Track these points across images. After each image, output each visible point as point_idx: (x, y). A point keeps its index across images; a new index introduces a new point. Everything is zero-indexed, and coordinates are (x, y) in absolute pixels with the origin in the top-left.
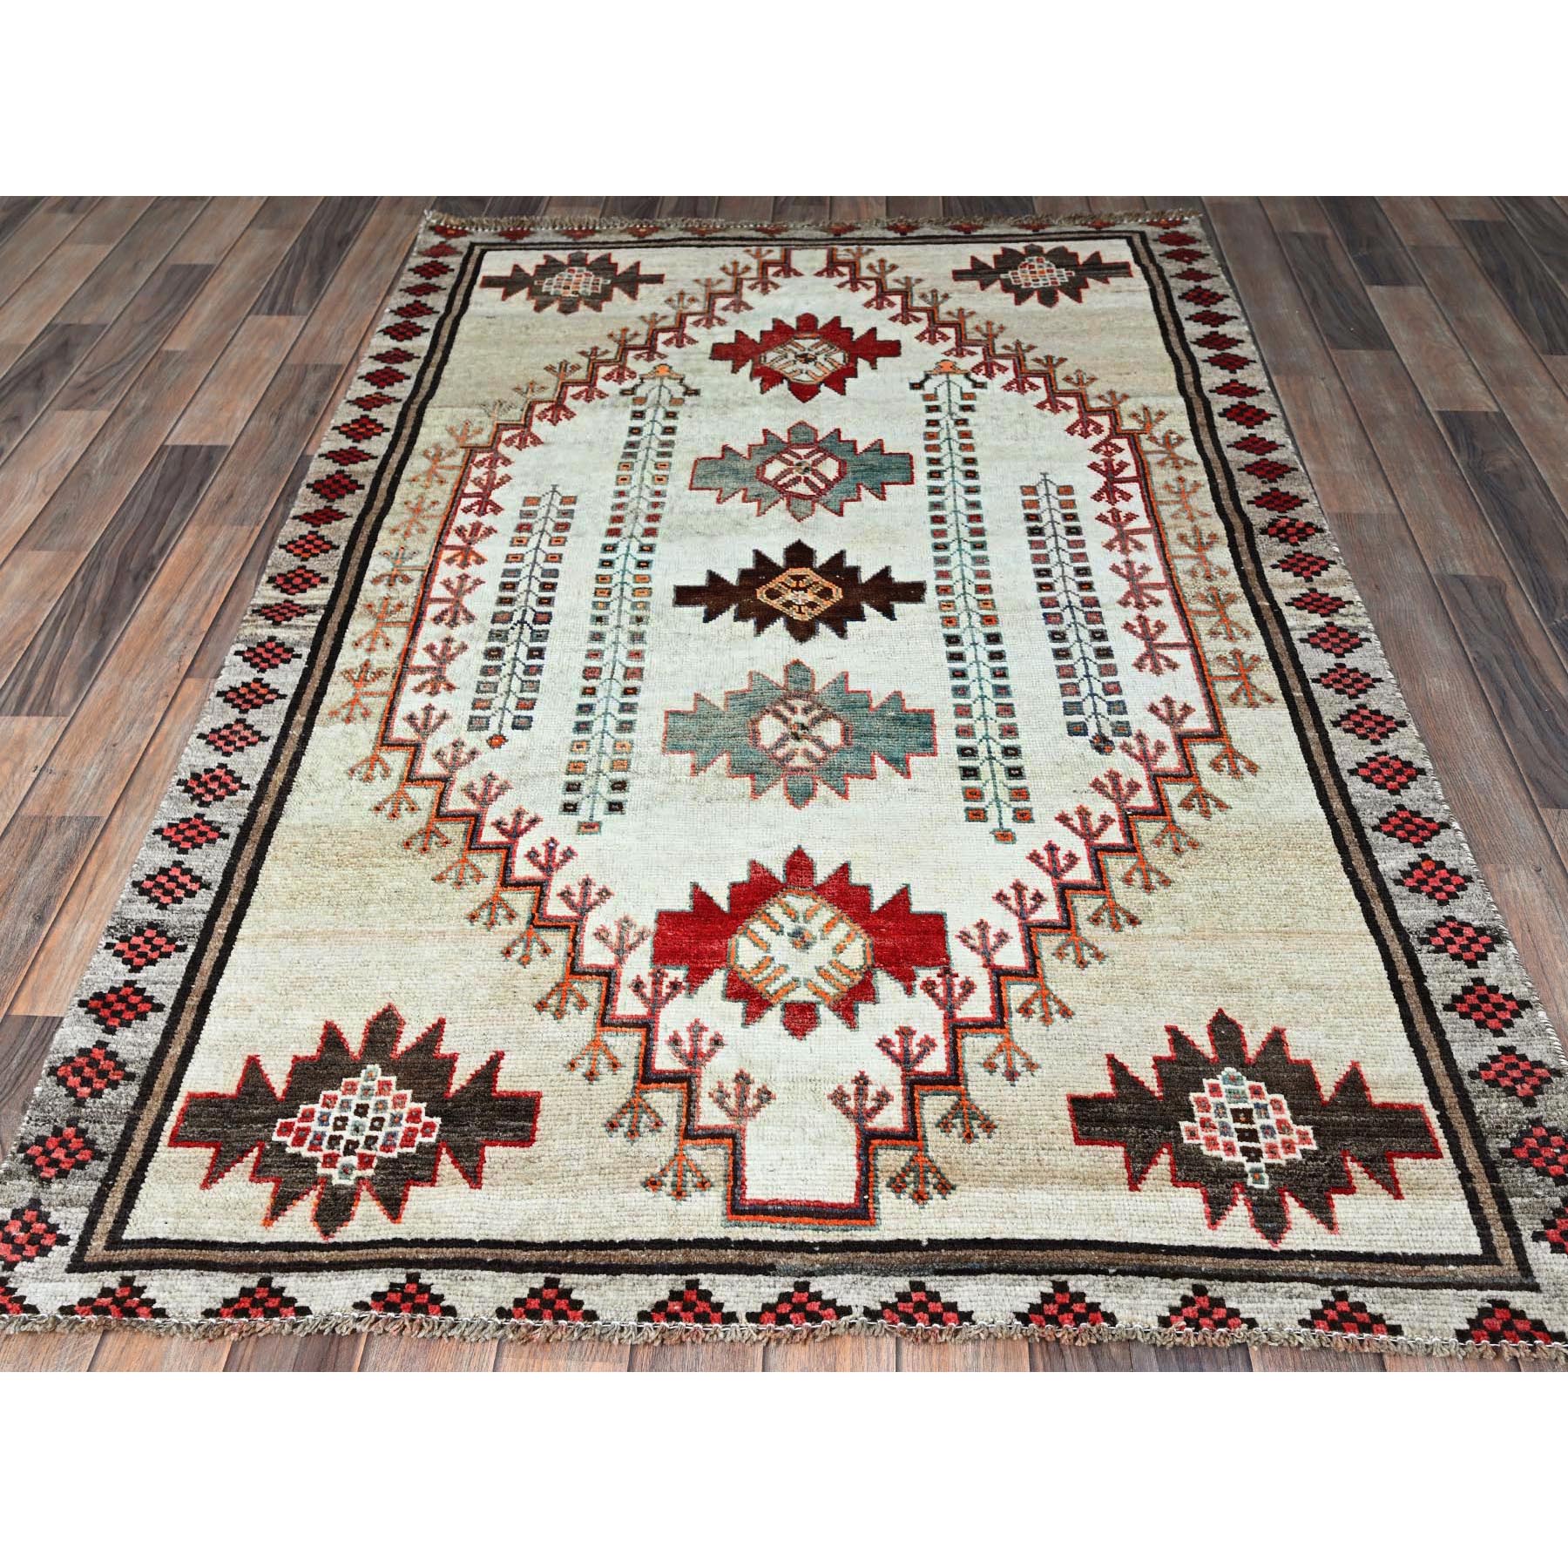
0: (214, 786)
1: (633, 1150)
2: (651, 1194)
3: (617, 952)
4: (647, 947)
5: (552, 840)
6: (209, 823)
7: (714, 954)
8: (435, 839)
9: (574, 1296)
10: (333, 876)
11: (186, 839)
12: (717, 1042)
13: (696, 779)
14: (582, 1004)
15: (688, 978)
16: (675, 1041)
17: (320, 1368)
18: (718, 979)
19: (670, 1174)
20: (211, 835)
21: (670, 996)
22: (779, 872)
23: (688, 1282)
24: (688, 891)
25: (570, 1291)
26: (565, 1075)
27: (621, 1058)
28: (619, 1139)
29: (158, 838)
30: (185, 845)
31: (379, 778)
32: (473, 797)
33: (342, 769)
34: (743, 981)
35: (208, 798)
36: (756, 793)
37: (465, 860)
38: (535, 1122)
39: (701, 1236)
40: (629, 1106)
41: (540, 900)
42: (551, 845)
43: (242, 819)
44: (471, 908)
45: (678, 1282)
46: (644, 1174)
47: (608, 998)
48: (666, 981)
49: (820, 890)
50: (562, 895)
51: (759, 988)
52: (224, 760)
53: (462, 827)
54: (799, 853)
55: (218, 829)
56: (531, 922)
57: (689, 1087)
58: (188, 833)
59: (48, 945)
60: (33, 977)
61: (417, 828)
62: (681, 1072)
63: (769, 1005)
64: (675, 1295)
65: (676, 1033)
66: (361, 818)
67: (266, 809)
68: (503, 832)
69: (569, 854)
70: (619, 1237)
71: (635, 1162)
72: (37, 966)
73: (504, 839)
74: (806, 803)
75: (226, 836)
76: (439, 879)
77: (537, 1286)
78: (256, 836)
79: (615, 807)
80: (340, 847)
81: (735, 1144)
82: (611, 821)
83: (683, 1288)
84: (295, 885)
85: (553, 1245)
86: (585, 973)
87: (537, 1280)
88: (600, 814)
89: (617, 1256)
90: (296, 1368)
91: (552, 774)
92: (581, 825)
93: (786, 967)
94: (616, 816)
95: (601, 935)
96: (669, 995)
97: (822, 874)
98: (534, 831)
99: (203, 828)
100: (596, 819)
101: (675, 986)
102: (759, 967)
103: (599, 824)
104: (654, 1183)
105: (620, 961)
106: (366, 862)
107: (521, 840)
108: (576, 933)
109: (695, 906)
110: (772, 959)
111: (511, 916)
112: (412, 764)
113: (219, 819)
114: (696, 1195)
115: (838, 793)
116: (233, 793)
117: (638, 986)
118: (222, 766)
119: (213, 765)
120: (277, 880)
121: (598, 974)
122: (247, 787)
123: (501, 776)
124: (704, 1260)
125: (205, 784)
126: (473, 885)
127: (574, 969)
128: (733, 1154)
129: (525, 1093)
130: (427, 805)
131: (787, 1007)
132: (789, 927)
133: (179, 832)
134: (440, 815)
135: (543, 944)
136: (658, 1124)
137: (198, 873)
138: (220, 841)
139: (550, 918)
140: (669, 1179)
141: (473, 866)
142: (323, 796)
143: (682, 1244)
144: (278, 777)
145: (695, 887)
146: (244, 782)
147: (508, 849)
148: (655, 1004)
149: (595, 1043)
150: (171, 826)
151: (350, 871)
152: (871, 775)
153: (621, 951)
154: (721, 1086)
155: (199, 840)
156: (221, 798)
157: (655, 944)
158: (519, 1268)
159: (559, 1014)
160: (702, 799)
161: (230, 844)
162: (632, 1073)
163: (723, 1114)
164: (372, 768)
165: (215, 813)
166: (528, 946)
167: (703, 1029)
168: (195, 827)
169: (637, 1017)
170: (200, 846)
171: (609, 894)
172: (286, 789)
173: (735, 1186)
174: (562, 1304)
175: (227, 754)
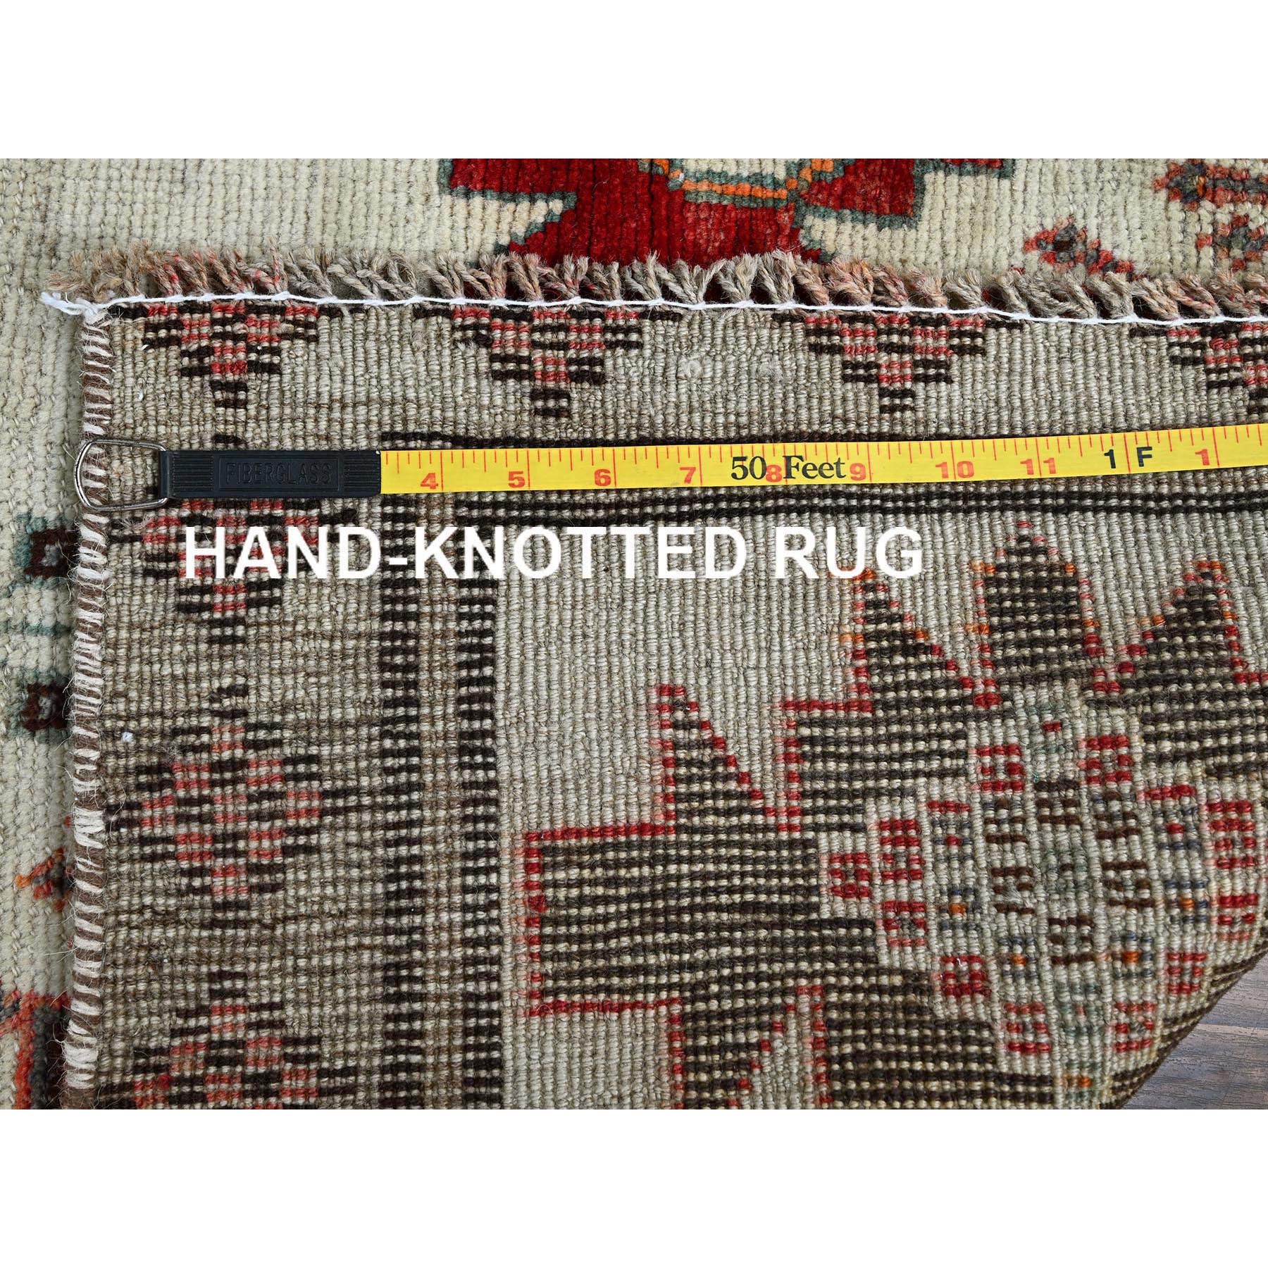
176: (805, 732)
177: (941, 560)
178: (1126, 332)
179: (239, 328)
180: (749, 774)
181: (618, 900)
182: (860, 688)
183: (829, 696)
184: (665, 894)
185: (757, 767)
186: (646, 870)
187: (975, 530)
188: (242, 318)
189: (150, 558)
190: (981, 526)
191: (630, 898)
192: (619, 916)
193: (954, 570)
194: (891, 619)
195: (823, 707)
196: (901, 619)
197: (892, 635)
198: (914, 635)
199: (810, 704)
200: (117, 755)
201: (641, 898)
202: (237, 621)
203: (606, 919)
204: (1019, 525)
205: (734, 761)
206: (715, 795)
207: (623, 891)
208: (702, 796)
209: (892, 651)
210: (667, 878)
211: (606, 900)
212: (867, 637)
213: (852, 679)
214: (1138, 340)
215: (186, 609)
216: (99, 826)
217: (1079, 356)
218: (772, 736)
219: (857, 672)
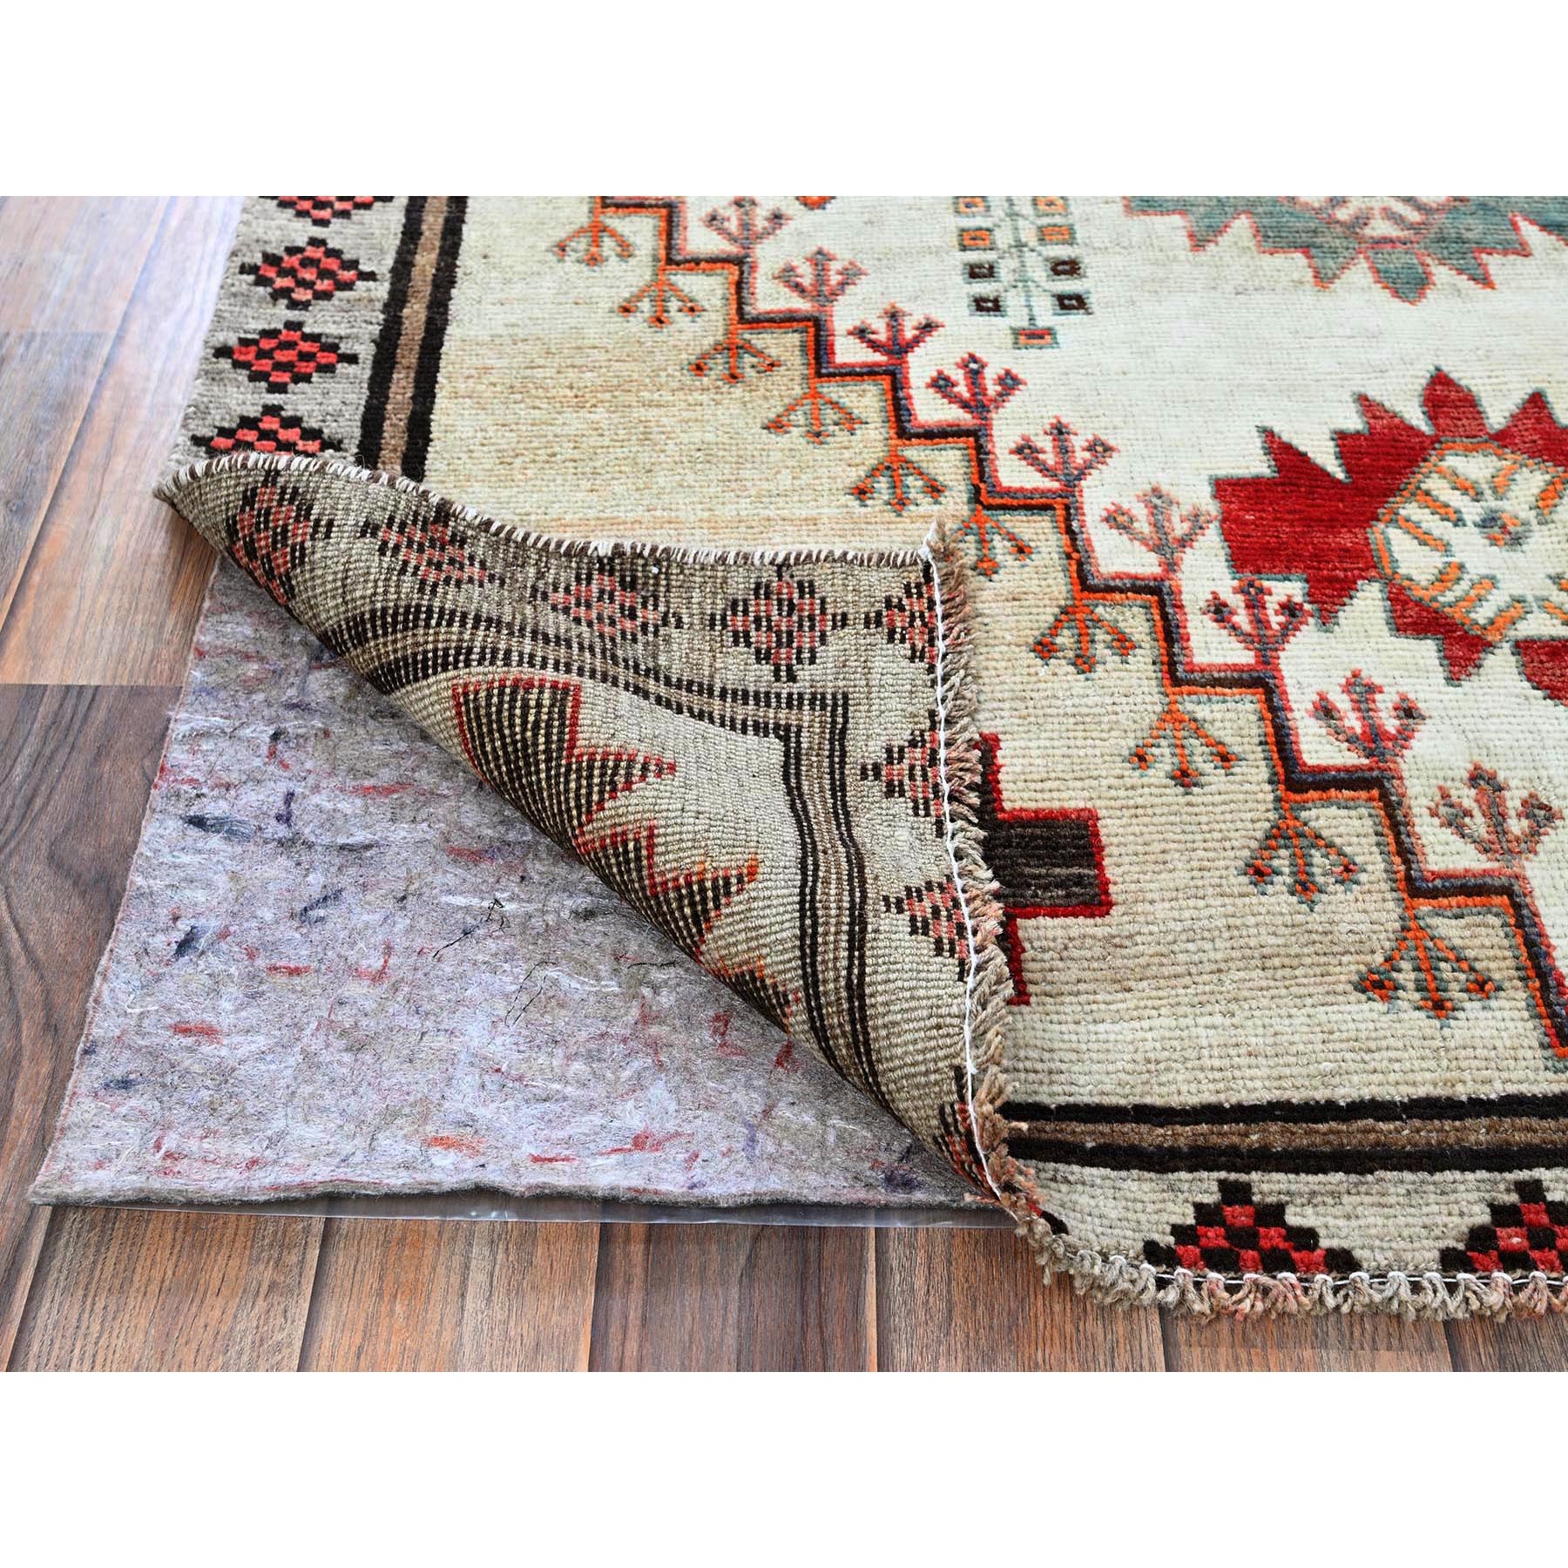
0: (308, 275)
1: (1316, 920)
2: (1380, 1006)
3: (1157, 548)
4: (1212, 542)
5: (973, 358)
6: (315, 338)
7: (1346, 554)
8: (748, 359)
9: (1292, 1218)
10: (574, 422)
11: (279, 366)
12: (1408, 711)
13: (1202, 257)
14: (1123, 644)
15: (1311, 596)
16: (1325, 711)
17: (797, 1362)
18: (1369, 601)
19: (1406, 965)
20: (325, 358)
21: (1286, 631)
22: (1415, 416)
23: (1520, 1187)
24: (1257, 442)
25: (1280, 1208)
26: (1134, 777)
27: (1235, 746)
28: (1279, 898)
29: (225, 364)
30: (277, 377)
31: (614, 259)
32: (799, 288)
33: (543, 245)
34: (1419, 603)
35: (302, 295)
36: (1322, 279)
37: (816, 395)
38: (1099, 866)
39: (1512, 1089)
40: (1276, 837)
41: (980, 462)
42: (973, 368)
43: (376, 329)
44: (855, 475)
45: (1501, 1186)
46: (1351, 968)
47: (1170, 634)
48: (1272, 603)
49: (1503, 439)
50: (1019, 451)
51: (1457, 615)
52: (318, 232)
53: (794, 339)
54: (1440, 380)
55: (333, 348)
56: (975, 497)
57: (1384, 796)
58: (281, 356)
59: (45, 552)
60: (25, 612)
61: (710, 340)
62: (1358, 768)
63: (1488, 646)
64: (1501, 1214)
65: (1323, 697)
66: (601, 327)
67: (415, 313)
68: (874, 346)
69: (1009, 383)
70: (1345, 1093)
71: (1327, 946)
72: (31, 594)
73: (878, 357)
74: (1422, 295)
75: (352, 359)
76: (776, 426)
77: (1208, 1199)
78: (408, 356)
79: (1071, 303)
80: (572, 374)
81: (1517, 907)
82: (1069, 325)
83: (1514, 1198)
84: (507, 440)
85: (1212, 1113)
86: (1110, 589)
87: (1205, 1187)
88: (1046, 316)
89: (1355, 1134)
90: (743, 1363)
91: (936, 252)
92: (1017, 332)
93: (1493, 581)
94: (1076, 318)
95: (1117, 519)
96: (1284, 627)
97: (1497, 415)
98: (932, 343)
99: (305, 347)
100: (1041, 323)
101: (1289, 608)
102: (1444, 578)
103: (1049, 332)
104: (1379, 986)
105: (1171, 566)
106: (631, 398)
107: (911, 358)
108: (1068, 519)
109: (1280, 467)
110: (1461, 567)
111: (935, 490)
112: (670, 236)
113: (331, 329)
114: (1473, 1007)
115: (1473, 278)
116: (348, 286)
117: (1219, 611)
118: (315, 242)
119: (301, 241)
120: (465, 429)
121: (1137, 590)
122: (371, 276)
123: (842, 255)
124: (1536, 1140)
125: (291, 272)
126: (842, 437)
127: (1085, 582)
128: (1520, 925)
129: (1064, 813)
130: (717, 302)
131: (1524, 648)
132: (1472, 512)
133: (262, 354)
134: (744, 318)
135: (1012, 537)
136: (1348, 871)
137: (313, 424)
138: (342, 368)
139: (1008, 492)
140: (1406, 976)
141: (835, 405)
142: (518, 289)
143: (1478, 1107)
144: (426, 261)
145: (1268, 434)
146: (365, 267)
147: (893, 374)
148: (1266, 644)
149: (1171, 716)
150: (244, 342)
151: (600, 415)
152: (1523, 251)
153: (1169, 548)
154: (1445, 795)
155: (304, 367)
156: (326, 296)
157: (1227, 535)
158: (1160, 1161)
159: (1084, 663)
160: (1229, 288)
161: (363, 371)
162: (1264, 773)
163: (1471, 849)
164: (596, 242)
165: (322, 320)
166: (982, 542)
167: (1372, 689)
168: (290, 345)
169: (1235, 668)
170: (307, 378)
171: (1108, 449)
172: (445, 279)
173: (1545, 988)
174: (1272, 1237)
175: (324, 223)
176: (631, 845)
177: (762, 931)
178: (956, 1061)
179: (918, 622)
180: (603, 809)
181: (524, 730)
182: (665, 883)
183: (656, 859)
184: (528, 765)
185: (607, 813)
186: (542, 747)
187: (786, 956)
188: (925, 625)
189: (767, 586)
190: (790, 961)
191: (524, 739)
192: (513, 734)
193: (753, 944)
194: (716, 899)
195: (650, 857)
196: (717, 907)
197: (704, 901)
198: (708, 920)
199: (651, 847)
200: (644, 566)
201: (525, 747)
202: (724, 626)
203: (512, 726)
204: (795, 991)
205: (613, 798)
206: (590, 786)
207: (529, 734)
208: (590, 777)
209: (692, 905)
210: (537, 764)
211: (525, 722)
212: (701, 882)
213: (669, 876)
214: (952, 1074)
215: (735, 603)
216: (601, 553)
217: (934, 1021)
218: (629, 822)
219: (676, 879)
